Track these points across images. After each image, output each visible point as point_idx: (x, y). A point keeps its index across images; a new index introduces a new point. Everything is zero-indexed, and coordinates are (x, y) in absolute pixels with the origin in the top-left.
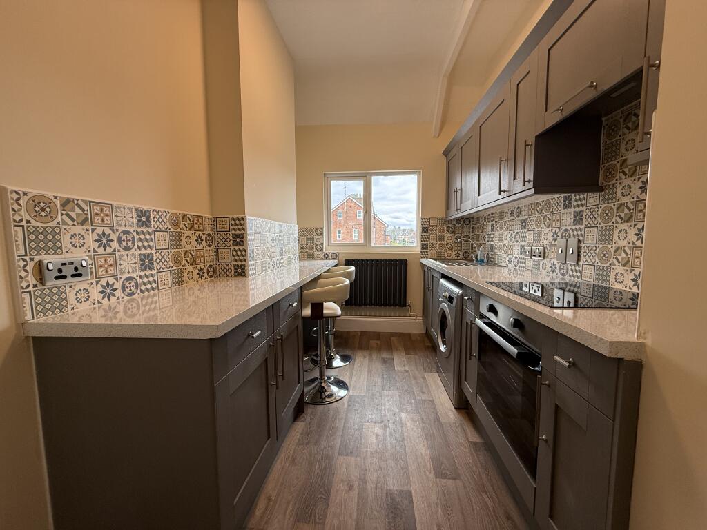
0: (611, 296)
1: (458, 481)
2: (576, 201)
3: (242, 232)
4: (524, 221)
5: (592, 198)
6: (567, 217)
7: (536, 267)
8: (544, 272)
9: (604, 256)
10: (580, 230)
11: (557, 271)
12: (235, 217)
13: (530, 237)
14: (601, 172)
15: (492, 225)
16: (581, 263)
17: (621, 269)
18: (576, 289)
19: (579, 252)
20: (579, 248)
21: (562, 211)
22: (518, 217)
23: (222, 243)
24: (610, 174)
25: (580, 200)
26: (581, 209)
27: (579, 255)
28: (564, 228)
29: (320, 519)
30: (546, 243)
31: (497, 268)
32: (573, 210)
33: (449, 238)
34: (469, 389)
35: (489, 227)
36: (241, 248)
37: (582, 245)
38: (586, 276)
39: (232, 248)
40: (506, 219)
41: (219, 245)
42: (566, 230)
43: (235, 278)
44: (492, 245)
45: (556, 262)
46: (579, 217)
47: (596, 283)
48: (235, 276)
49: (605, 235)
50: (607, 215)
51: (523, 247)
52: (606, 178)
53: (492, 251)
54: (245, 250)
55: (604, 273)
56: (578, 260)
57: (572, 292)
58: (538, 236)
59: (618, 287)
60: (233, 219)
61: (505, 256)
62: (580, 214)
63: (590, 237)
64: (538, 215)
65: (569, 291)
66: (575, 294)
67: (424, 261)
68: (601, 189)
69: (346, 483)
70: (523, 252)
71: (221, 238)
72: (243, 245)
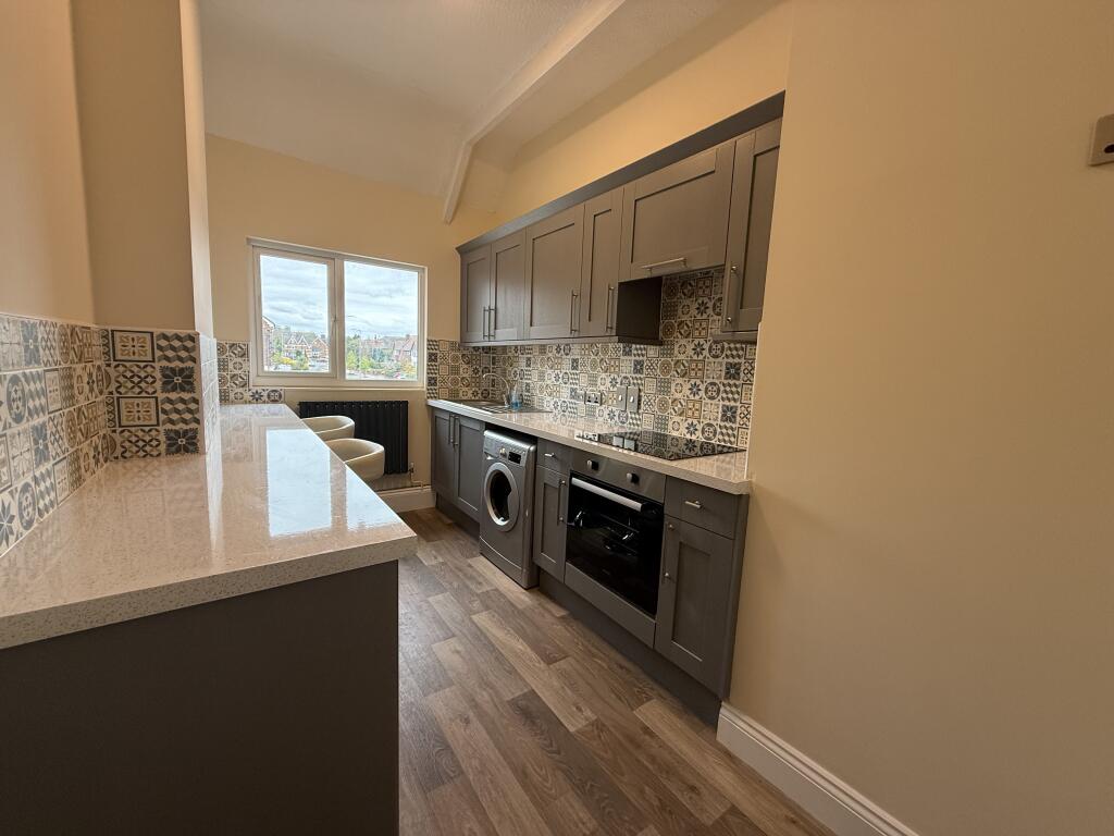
0: (669, 442)
1: (569, 659)
2: (637, 349)
3: (190, 364)
4: (575, 361)
5: (652, 351)
6: (627, 365)
7: (591, 414)
8: (601, 419)
9: (663, 406)
10: (641, 379)
11: (616, 418)
12: (170, 332)
13: (584, 380)
14: (661, 327)
15: (529, 359)
16: (641, 411)
17: (677, 419)
18: (636, 437)
19: (639, 400)
20: (640, 397)
21: (622, 357)
22: (567, 354)
23: (130, 385)
24: (669, 331)
25: (641, 349)
26: (641, 358)
27: (639, 404)
28: (624, 375)
29: (454, 772)
30: (602, 388)
31: (536, 414)
32: (633, 358)
33: (465, 371)
34: (552, 560)
35: (523, 363)
36: (186, 396)
37: (642, 394)
38: (647, 424)
39: (161, 396)
40: (550, 355)
41: (122, 390)
42: (626, 378)
43: (171, 458)
44: (528, 385)
45: (614, 409)
46: (639, 366)
47: (655, 430)
48: (168, 452)
49: (664, 387)
50: (666, 368)
51: (573, 390)
52: (665, 334)
53: (528, 391)
54: (196, 401)
55: (662, 422)
56: (639, 408)
57: (632, 439)
58: (593, 381)
59: (675, 434)
60: (165, 337)
61: (549, 398)
62: (640, 363)
63: (650, 387)
64: (593, 357)
65: (629, 438)
66: (636, 441)
67: (433, 403)
68: (661, 344)
69: (458, 721)
70: (574, 394)
71: (129, 374)
72: (192, 390)
